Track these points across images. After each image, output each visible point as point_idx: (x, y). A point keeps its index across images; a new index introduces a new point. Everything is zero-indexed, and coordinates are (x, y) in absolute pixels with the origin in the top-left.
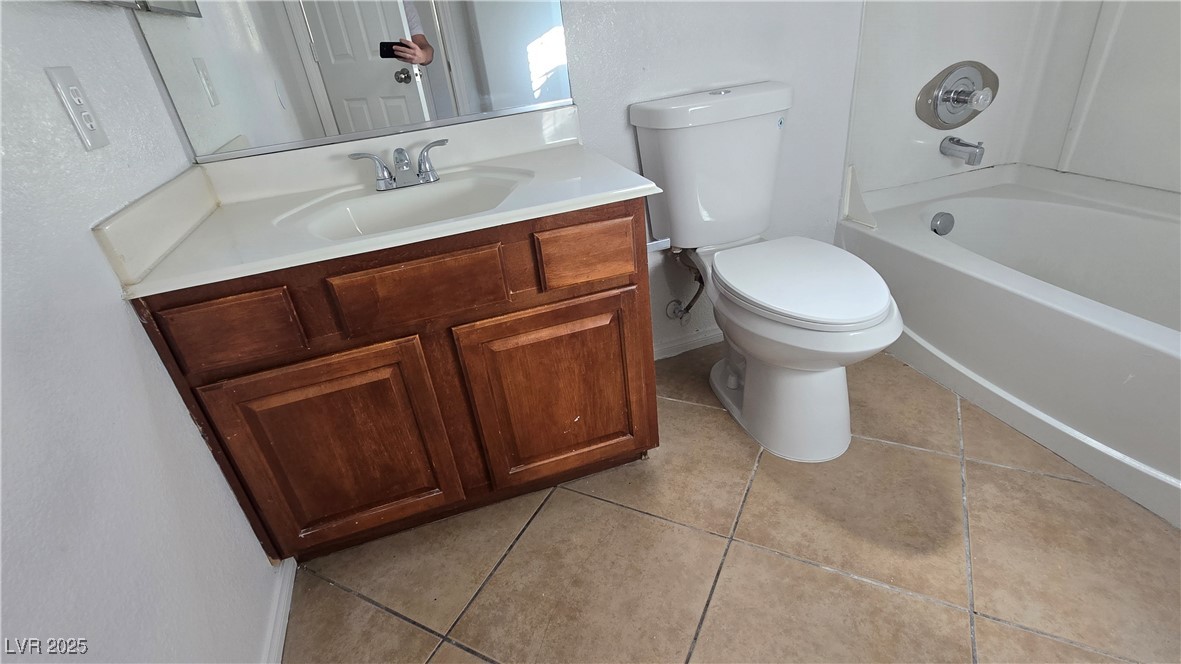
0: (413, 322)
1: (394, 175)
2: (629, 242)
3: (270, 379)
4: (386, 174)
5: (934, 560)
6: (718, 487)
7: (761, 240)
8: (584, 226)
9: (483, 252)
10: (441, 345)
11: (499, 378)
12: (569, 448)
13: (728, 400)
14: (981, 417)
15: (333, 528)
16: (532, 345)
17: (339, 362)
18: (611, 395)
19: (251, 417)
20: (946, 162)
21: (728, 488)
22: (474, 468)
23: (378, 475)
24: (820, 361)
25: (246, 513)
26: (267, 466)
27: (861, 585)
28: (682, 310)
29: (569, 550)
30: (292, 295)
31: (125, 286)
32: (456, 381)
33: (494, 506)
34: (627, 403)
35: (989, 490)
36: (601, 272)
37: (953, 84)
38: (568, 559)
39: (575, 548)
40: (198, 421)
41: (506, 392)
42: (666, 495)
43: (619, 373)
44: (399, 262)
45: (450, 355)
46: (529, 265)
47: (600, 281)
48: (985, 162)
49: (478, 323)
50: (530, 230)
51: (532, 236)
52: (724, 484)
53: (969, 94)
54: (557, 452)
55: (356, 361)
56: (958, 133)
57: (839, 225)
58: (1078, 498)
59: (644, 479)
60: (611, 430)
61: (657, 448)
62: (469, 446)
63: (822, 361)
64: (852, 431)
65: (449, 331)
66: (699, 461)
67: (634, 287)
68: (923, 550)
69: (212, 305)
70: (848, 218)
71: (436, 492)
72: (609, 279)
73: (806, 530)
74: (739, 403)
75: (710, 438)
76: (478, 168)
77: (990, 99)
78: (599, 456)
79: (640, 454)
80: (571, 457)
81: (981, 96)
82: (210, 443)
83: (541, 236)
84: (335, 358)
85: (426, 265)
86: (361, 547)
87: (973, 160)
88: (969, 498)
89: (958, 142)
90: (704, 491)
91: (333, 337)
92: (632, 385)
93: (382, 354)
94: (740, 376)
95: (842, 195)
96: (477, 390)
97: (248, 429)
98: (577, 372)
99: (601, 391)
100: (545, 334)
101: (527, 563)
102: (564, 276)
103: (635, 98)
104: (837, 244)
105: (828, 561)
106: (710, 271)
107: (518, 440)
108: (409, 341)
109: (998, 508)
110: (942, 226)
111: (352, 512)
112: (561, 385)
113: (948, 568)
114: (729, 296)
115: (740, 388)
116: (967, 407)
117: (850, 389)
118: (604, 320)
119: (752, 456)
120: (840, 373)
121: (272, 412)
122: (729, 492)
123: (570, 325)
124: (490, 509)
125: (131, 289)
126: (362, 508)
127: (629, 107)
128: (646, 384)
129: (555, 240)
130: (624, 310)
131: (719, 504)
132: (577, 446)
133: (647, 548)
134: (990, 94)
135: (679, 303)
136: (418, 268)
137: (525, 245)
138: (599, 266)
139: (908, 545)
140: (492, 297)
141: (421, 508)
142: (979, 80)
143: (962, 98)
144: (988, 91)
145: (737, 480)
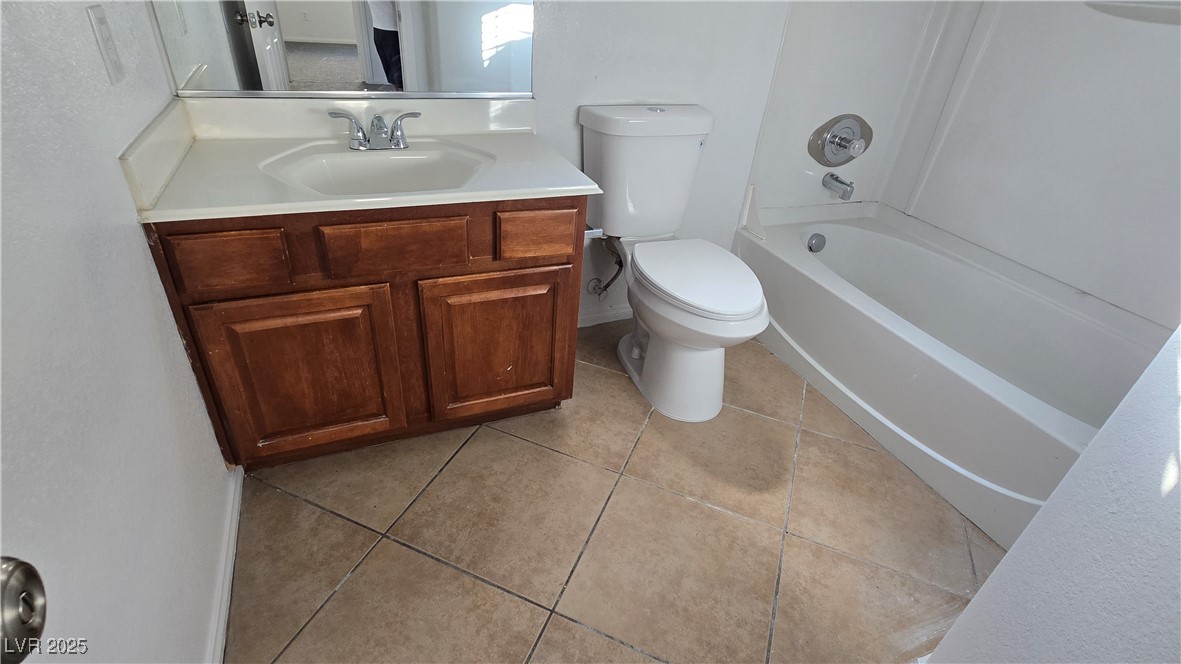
0: (386, 272)
1: (367, 136)
2: (571, 229)
3: (258, 306)
4: (360, 134)
5: (766, 496)
6: (616, 435)
7: (673, 238)
8: (538, 212)
9: (454, 222)
10: (406, 294)
11: (451, 326)
12: (500, 392)
13: (630, 368)
14: (819, 400)
15: (289, 442)
16: (482, 303)
17: (319, 299)
18: (540, 352)
19: (233, 336)
20: (827, 192)
21: (623, 436)
22: (418, 402)
23: (335, 398)
24: (707, 342)
25: (212, 421)
26: (239, 382)
27: (712, 510)
28: (602, 288)
29: (490, 475)
30: (286, 236)
31: (140, 211)
32: (414, 326)
33: (426, 437)
34: (552, 360)
35: (814, 452)
36: (546, 251)
37: (840, 130)
38: (490, 482)
39: (496, 473)
40: (184, 336)
41: (455, 340)
42: (573, 438)
43: (549, 333)
44: (382, 221)
45: (412, 302)
46: (489, 237)
47: (544, 258)
48: (852, 199)
49: (440, 280)
50: (494, 210)
51: (495, 214)
52: (620, 433)
53: (849, 141)
54: (489, 394)
55: (332, 299)
56: (838, 171)
57: (737, 232)
58: (871, 461)
59: (556, 425)
60: (535, 380)
61: (569, 401)
62: (416, 382)
63: (709, 342)
64: (724, 401)
65: (415, 283)
66: (602, 414)
67: (570, 266)
68: (760, 489)
69: (216, 237)
70: (745, 228)
71: (383, 419)
72: (552, 257)
73: (678, 471)
74: (640, 371)
75: (614, 397)
76: (444, 142)
77: (863, 149)
78: (522, 402)
79: (555, 404)
80: (501, 399)
81: (858, 144)
82: (191, 356)
83: (503, 215)
84: (315, 295)
85: (406, 227)
86: (305, 462)
87: (845, 196)
88: (798, 455)
89: (837, 179)
90: (604, 437)
91: (316, 277)
92: (558, 345)
93: (358, 296)
94: (643, 349)
95: (743, 208)
96: (431, 335)
97: (228, 348)
98: (515, 328)
99: (532, 347)
100: (494, 295)
101: (455, 483)
102: (515, 250)
103: (586, 101)
104: (734, 251)
105: (691, 494)
106: (630, 258)
107: (458, 381)
108: (380, 288)
109: (816, 464)
110: (815, 246)
111: (308, 429)
112: (501, 339)
113: (775, 503)
114: (642, 281)
115: (642, 358)
116: (811, 390)
117: (726, 367)
118: (543, 291)
119: (645, 413)
120: (719, 353)
121: (253, 335)
122: (623, 440)
123: (515, 290)
124: (423, 439)
125: (145, 214)
126: (317, 427)
127: (579, 108)
128: (569, 346)
129: (513, 220)
130: (560, 285)
131: (615, 448)
132: (507, 391)
133: (555, 477)
134: (864, 145)
135: (599, 281)
136: (399, 229)
137: (488, 220)
138: (545, 246)
139: (750, 485)
140: (455, 260)
141: (368, 431)
142: (858, 130)
143: (844, 143)
144: (862, 142)
145: (632, 431)
